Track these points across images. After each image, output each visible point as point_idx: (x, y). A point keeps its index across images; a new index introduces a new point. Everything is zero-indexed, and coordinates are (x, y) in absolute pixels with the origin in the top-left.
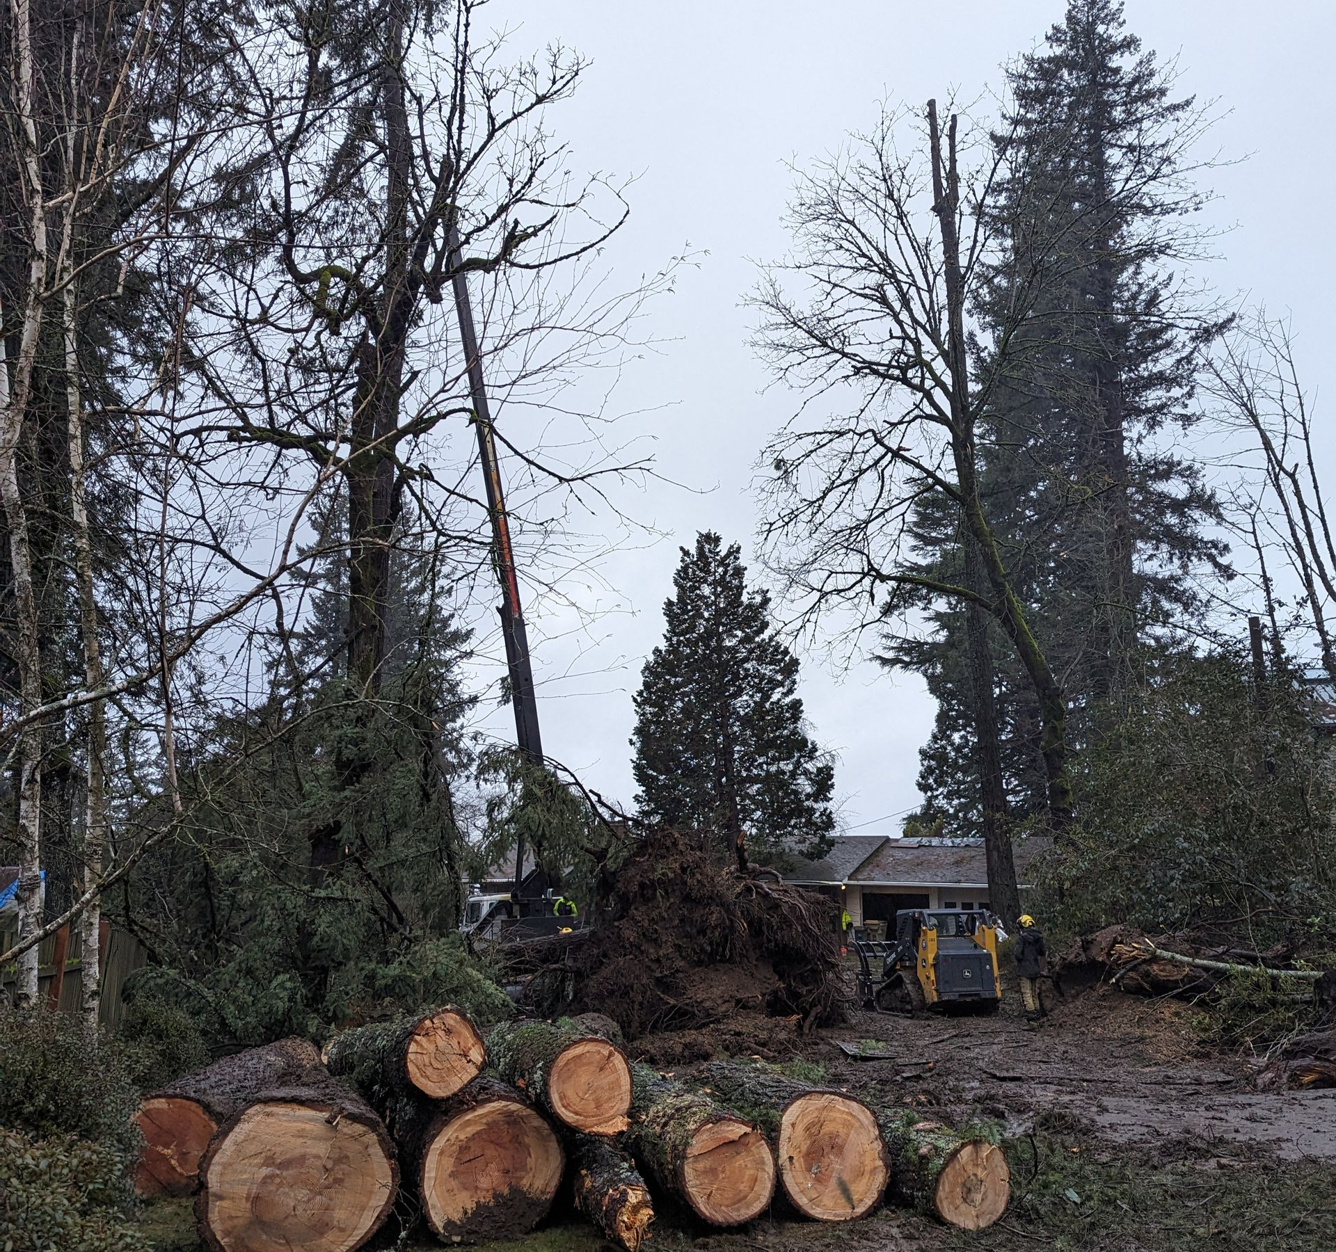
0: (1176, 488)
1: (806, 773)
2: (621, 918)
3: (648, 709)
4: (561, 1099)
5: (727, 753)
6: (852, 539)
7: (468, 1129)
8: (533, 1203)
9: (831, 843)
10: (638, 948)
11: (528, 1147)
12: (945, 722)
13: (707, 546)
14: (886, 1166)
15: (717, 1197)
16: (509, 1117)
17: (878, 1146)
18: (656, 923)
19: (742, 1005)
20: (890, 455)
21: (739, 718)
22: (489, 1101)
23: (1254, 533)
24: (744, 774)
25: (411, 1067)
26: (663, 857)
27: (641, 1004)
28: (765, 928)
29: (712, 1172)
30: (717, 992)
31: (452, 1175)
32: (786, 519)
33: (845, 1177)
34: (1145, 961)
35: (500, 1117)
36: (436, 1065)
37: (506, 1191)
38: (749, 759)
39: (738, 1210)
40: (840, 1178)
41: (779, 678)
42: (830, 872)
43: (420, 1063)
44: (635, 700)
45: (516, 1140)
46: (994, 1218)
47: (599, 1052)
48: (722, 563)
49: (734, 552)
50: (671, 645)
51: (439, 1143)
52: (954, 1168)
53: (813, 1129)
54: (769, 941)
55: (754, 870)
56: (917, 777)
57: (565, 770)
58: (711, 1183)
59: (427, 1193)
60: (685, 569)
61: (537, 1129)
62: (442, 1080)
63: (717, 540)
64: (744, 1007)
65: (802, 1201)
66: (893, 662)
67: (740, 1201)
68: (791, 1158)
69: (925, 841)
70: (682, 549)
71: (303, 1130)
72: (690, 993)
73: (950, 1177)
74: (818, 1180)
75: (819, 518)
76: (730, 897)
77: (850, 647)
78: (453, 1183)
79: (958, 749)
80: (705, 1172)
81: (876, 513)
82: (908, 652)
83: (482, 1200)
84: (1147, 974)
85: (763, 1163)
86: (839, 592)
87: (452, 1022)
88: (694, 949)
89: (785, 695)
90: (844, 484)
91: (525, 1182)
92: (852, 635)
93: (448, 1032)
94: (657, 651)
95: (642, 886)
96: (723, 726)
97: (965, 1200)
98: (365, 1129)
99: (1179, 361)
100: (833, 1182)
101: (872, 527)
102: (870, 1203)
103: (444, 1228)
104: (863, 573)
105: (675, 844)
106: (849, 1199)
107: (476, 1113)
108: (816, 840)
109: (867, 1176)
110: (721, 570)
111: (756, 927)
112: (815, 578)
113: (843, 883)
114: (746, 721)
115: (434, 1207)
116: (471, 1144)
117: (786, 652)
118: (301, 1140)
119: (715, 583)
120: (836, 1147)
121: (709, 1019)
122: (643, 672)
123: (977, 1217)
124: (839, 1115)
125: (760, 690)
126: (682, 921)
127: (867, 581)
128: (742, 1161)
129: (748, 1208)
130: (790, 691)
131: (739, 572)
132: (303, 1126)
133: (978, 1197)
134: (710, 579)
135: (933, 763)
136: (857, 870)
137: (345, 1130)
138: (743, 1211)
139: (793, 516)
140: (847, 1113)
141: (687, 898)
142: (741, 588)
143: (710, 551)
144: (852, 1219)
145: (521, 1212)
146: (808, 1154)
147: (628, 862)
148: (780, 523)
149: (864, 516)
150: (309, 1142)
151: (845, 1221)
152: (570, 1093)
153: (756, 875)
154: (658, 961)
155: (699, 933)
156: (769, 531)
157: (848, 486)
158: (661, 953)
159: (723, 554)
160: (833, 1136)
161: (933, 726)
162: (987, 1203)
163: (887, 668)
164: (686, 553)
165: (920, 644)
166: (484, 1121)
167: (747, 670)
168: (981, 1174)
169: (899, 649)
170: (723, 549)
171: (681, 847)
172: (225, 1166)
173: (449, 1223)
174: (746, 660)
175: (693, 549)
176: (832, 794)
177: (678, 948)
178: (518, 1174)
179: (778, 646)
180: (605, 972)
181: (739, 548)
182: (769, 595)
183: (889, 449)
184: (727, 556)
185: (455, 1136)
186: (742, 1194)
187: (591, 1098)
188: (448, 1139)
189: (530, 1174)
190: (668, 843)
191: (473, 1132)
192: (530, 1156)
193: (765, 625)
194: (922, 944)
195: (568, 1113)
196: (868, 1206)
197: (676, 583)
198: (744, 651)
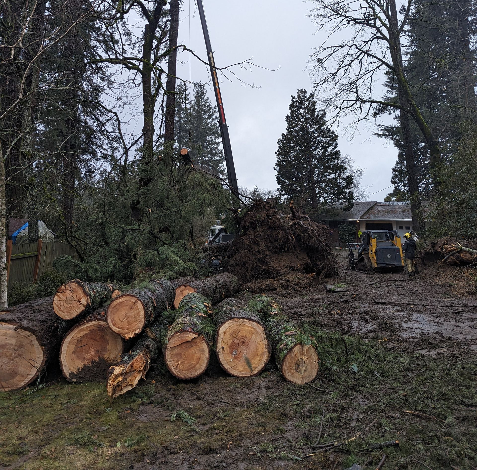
1: (342, 178)
2: (244, 235)
3: (281, 156)
5: (312, 172)
6: (351, 87)
7: (82, 333)
9: (353, 205)
10: (250, 246)
11: (108, 341)
13: (301, 95)
14: (269, 352)
15: (181, 366)
16: (100, 327)
17: (265, 342)
18: (258, 237)
19: (292, 269)
20: (363, 53)
21: (316, 159)
22: (92, 320)
24: (319, 179)
25: (55, 307)
26: (259, 212)
27: (252, 268)
28: (302, 239)
29: (179, 355)
30: (282, 264)
31: (74, 353)
32: (323, 81)
33: (249, 356)
34: (457, 252)
35: (96, 328)
36: (66, 305)
37: (97, 360)
38: (321, 174)
39: (191, 372)
40: (246, 357)
41: (330, 142)
42: (352, 216)
43: (59, 305)
44: (276, 153)
45: (103, 338)
46: (312, 378)
47: (131, 301)
48: (307, 100)
49: (312, 96)
50: (289, 132)
51: (69, 338)
52: (291, 356)
53: (234, 334)
54: (304, 244)
55: (299, 216)
58: (179, 360)
60: (293, 103)
62: (68, 312)
63: (305, 92)
64: (293, 270)
65: (227, 367)
66: (382, 135)
67: (192, 368)
68: (223, 348)
69: (391, 203)
70: (292, 96)
71: (6, 333)
72: (271, 264)
73: (289, 360)
74: (235, 358)
76: (287, 226)
77: (354, 129)
78: (74, 356)
80: (176, 355)
81: (360, 76)
83: (87, 364)
85: (203, 351)
86: (348, 108)
87: (74, 287)
88: (273, 247)
89: (333, 149)
90: (346, 66)
91: (106, 356)
92: (354, 125)
93: (72, 291)
94: (283, 134)
95: (251, 223)
96: (310, 162)
97: (296, 371)
98: (30, 333)
100: (243, 358)
101: (359, 82)
102: (260, 369)
104: (356, 100)
105: (264, 207)
106: (250, 366)
107: (85, 326)
108: (347, 203)
109: (259, 356)
110: (307, 103)
111: (299, 239)
112: (338, 103)
113: (358, 220)
114: (319, 160)
115: (65, 366)
116: (83, 339)
117: (333, 133)
118: (4, 337)
119: (305, 108)
120: (245, 342)
121: (277, 274)
122: (278, 143)
123: (303, 378)
124: (246, 328)
125: (324, 148)
126: (268, 236)
127: (358, 103)
128: (194, 350)
129: (195, 371)
130: (335, 147)
131: (314, 103)
132: (6, 331)
133: (303, 369)
134: (303, 107)
135: (397, 173)
136: (364, 215)
137: (22, 334)
138: (193, 373)
139: (326, 80)
140: (251, 327)
141: (270, 227)
142: (315, 109)
143: (303, 96)
144: (251, 375)
145: (103, 369)
146: (231, 346)
147: (246, 214)
148: (321, 83)
149: (355, 78)
150: (8, 338)
151: (248, 377)
152: (116, 319)
153: (300, 218)
154: (259, 252)
155: (275, 241)
157: (347, 67)
158: (260, 249)
159: (307, 97)
160: (244, 338)
162: (307, 372)
166: (89, 329)
167: (318, 140)
168: (304, 358)
169: (384, 130)
170: (308, 95)
171: (267, 208)
173: (72, 374)
174: (318, 136)
175: (296, 97)
177: (267, 247)
178: (103, 353)
179: (330, 130)
180: (237, 256)
181: (314, 95)
182: (325, 111)
183: (363, 51)
184: (309, 98)
185: (76, 335)
186: (193, 365)
187: (126, 321)
188: (72, 338)
189: (109, 353)
190: (262, 206)
191: (83, 334)
192: (108, 344)
193: (325, 123)
194: (370, 244)
195: (115, 328)
196: (259, 370)
197: (290, 109)
198: (317, 133)
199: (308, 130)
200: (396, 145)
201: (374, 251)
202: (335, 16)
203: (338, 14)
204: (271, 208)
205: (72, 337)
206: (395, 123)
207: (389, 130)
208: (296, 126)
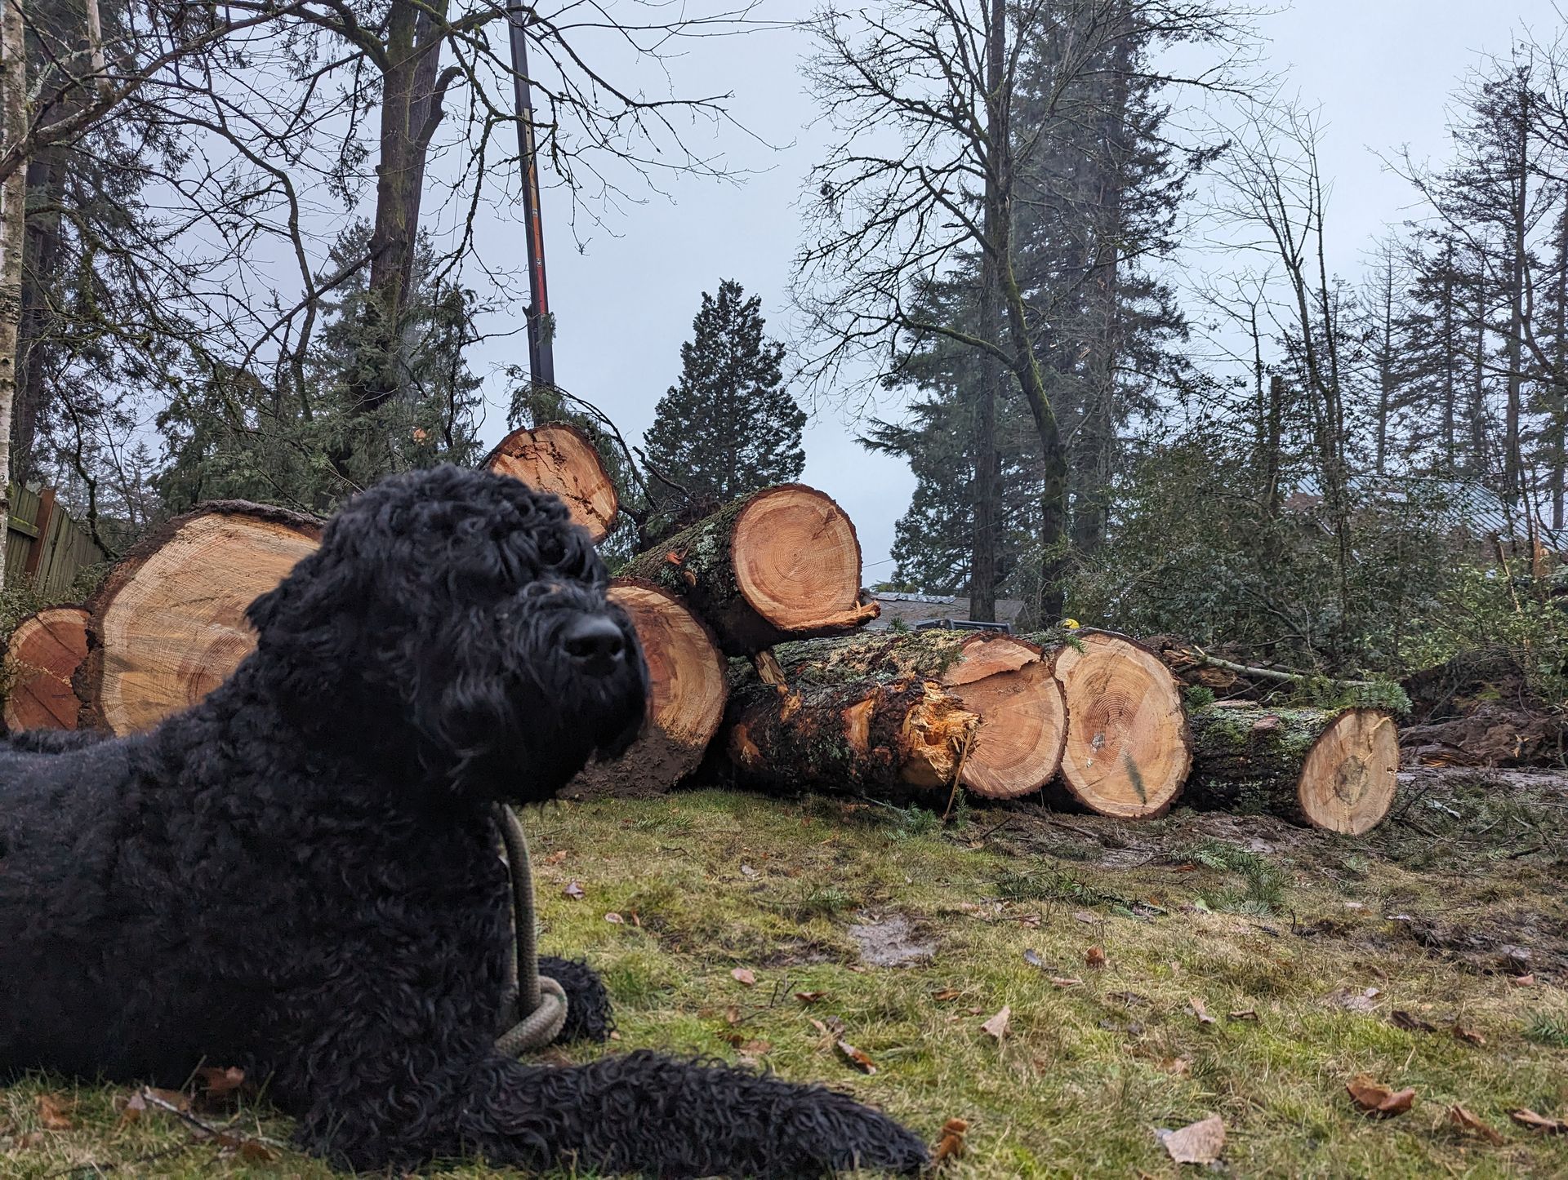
0: (1149, 307)
6: (882, 284)
8: (676, 748)
11: (672, 663)
12: (921, 499)
13: (729, 295)
14: (1188, 748)
16: (647, 615)
17: (1178, 719)
20: (932, 197)
32: (825, 250)
33: (1137, 757)
34: (1194, 668)
39: (1012, 777)
40: (1128, 758)
41: (786, 430)
44: (646, 437)
46: (1372, 824)
47: (813, 510)
48: (741, 313)
49: (755, 303)
50: (685, 387)
52: (1328, 745)
53: (1098, 683)
56: (892, 546)
57: (608, 422)
60: (706, 314)
61: (688, 639)
63: (739, 290)
65: (1079, 783)
66: (876, 445)
67: (1015, 762)
69: (902, 596)
70: (704, 294)
73: (1322, 757)
74: (1101, 756)
75: (855, 255)
77: (865, 397)
79: (931, 525)
81: (910, 257)
82: (891, 437)
85: (1051, 711)
87: (566, 445)
89: (790, 447)
90: (886, 221)
92: (869, 385)
93: (559, 459)
94: (672, 390)
96: (729, 470)
97: (1337, 794)
99: (1170, 185)
100: (1120, 763)
102: (1167, 797)
104: (888, 318)
106: (1140, 789)
109: (1163, 758)
110: (740, 320)
112: (841, 322)
117: (794, 407)
119: (733, 333)
120: (1127, 715)
122: (657, 410)
123: (1351, 819)
124: (1129, 669)
127: (892, 328)
128: (1021, 703)
129: (1026, 775)
130: (795, 445)
131: (758, 324)
133: (1355, 790)
134: (728, 328)
135: (907, 535)
138: (1019, 779)
139: (831, 248)
140: (1141, 669)
142: (758, 339)
143: (731, 301)
144: (1143, 816)
145: (656, 760)
146: (1088, 719)
148: (820, 253)
149: (896, 260)
151: (1134, 818)
152: (766, 565)
156: (807, 259)
157: (889, 224)
159: (743, 305)
160: (1122, 698)
162: (1366, 799)
163: (870, 451)
164: (708, 299)
165: (901, 431)
167: (756, 420)
168: (1363, 756)
169: (882, 435)
170: (744, 300)
172: (141, 611)
174: (756, 411)
175: (715, 296)
179: (789, 399)
181: (759, 301)
183: (933, 191)
184: (747, 307)
186: (1018, 755)
187: (797, 578)
189: (675, 704)
192: (675, 676)
193: (777, 377)
195: (760, 595)
196: (1162, 801)
197: (696, 327)
198: (755, 403)
199: (733, 391)
200: (915, 470)
202: (866, 92)
203: (875, 86)
206: (909, 421)
207: (893, 435)
208: (706, 374)
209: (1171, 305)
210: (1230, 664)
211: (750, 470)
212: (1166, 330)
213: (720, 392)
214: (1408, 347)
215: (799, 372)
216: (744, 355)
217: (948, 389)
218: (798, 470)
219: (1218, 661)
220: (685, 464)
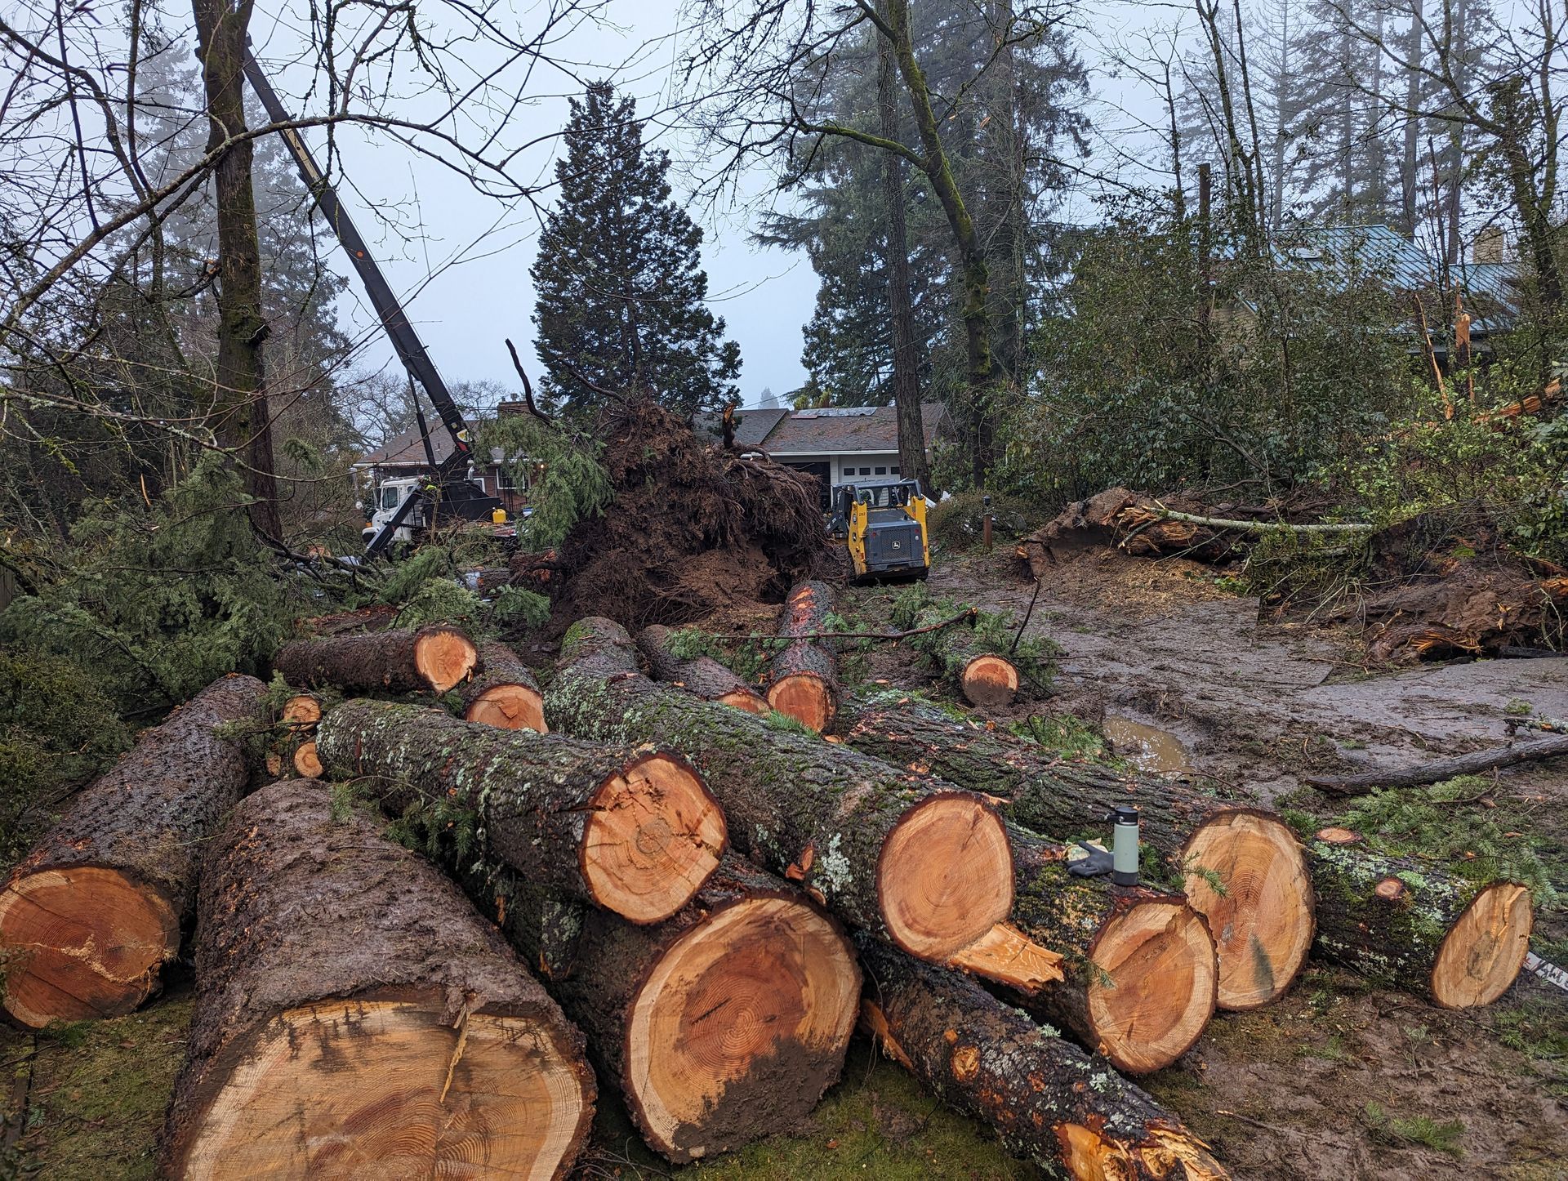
0: (1045, 57)
1: (713, 349)
3: (548, 283)
4: (902, 911)
6: (773, 84)
7: (699, 960)
8: (818, 1062)
10: (628, 538)
11: (801, 970)
12: (827, 300)
13: (599, 98)
16: (767, 927)
18: (645, 510)
21: (641, 294)
23: (1167, 84)
26: (648, 437)
27: (634, 598)
28: (755, 512)
31: (680, 1045)
32: (708, 54)
34: (1155, 523)
35: (752, 930)
36: (642, 860)
37: (771, 1051)
39: (1172, 1039)
40: (1255, 942)
41: (683, 249)
43: (610, 862)
45: (782, 962)
47: (958, 817)
48: (615, 118)
49: (629, 105)
50: (567, 212)
51: (650, 995)
54: (761, 524)
55: (738, 448)
56: (802, 354)
58: (1130, 1009)
59: (638, 1088)
60: (577, 123)
62: (655, 887)
66: (771, 241)
69: (822, 411)
70: (571, 100)
72: (683, 582)
73: (1457, 941)
75: (743, 54)
76: (722, 478)
78: (683, 1060)
79: (840, 325)
82: (785, 229)
83: (735, 1077)
84: (1160, 536)
86: (759, 145)
87: (662, 775)
88: (684, 537)
89: (689, 268)
90: (771, 10)
92: (770, 198)
93: (657, 795)
94: (553, 218)
95: (629, 471)
96: (627, 300)
100: (1247, 946)
101: (795, 69)
103: (675, 1139)
104: (783, 123)
105: (661, 422)
107: (710, 929)
110: (615, 126)
112: (732, 132)
115: (653, 1108)
116: (706, 984)
117: (688, 222)
119: (609, 142)
120: (1252, 893)
122: (540, 242)
125: (663, 265)
126: (671, 507)
127: (789, 133)
128: (1170, 958)
130: (694, 265)
131: (635, 129)
134: (604, 137)
135: (815, 339)
137: (483, 1035)
139: (715, 51)
141: (676, 482)
142: (639, 147)
143: (602, 104)
145: (799, 1080)
148: (702, 58)
149: (786, 54)
153: (740, 453)
154: (648, 551)
155: (691, 519)
156: (691, 68)
157: (774, 14)
158: (651, 542)
159: (616, 107)
160: (1247, 879)
161: (814, 304)
163: (765, 247)
164: (576, 105)
165: (795, 221)
166: (724, 939)
167: (648, 240)
169: (777, 226)
170: (617, 101)
171: (669, 426)
173: (684, 1131)
174: (646, 230)
175: (583, 101)
176: (740, 371)
177: (668, 536)
178: (790, 1018)
179: (681, 214)
180: (593, 568)
181: (634, 101)
182: (669, 157)
184: (621, 111)
185: (677, 976)
188: (665, 987)
189: (810, 1014)
190: (654, 420)
191: (706, 965)
192: (806, 983)
193: (666, 190)
194: (853, 518)
197: (567, 140)
198: (646, 219)
199: (619, 210)
200: (815, 267)
201: (860, 535)
204: (680, 426)
205: (662, 985)
206: (805, 209)
207: (787, 226)
208: (588, 194)
209: (1068, 52)
210: (1191, 517)
211: (649, 297)
212: (1064, 82)
213: (605, 213)
214: (1307, 69)
215: (695, 193)
216: (625, 168)
217: (842, 172)
218: (700, 292)
219: (1180, 515)
220: (578, 299)
